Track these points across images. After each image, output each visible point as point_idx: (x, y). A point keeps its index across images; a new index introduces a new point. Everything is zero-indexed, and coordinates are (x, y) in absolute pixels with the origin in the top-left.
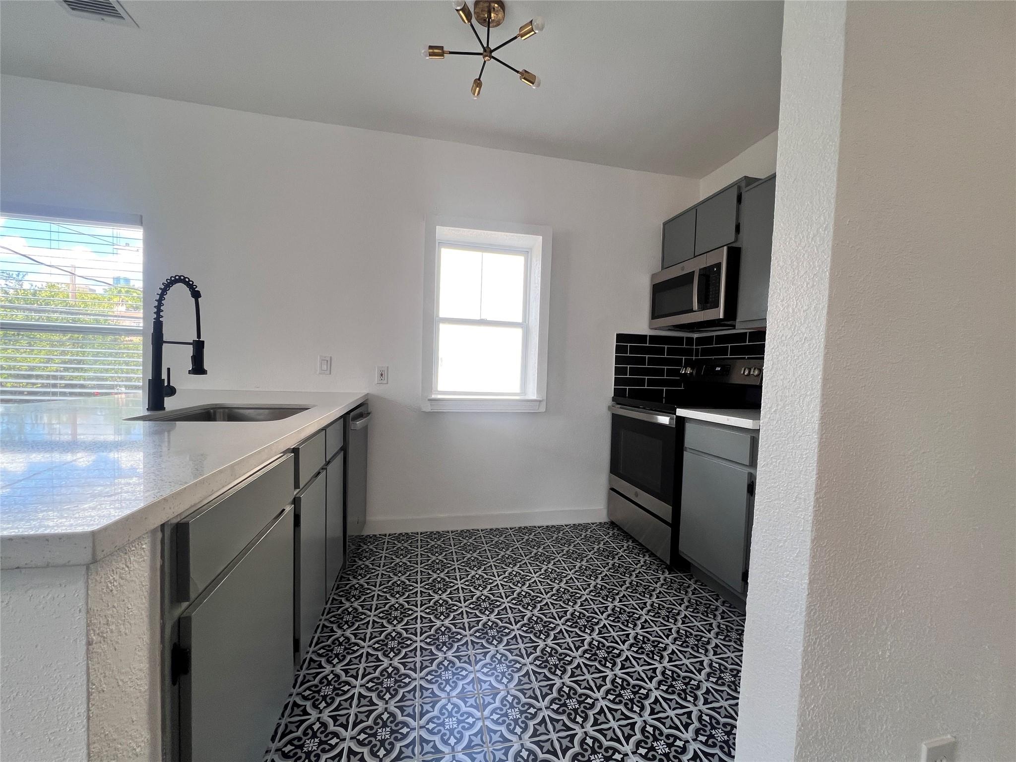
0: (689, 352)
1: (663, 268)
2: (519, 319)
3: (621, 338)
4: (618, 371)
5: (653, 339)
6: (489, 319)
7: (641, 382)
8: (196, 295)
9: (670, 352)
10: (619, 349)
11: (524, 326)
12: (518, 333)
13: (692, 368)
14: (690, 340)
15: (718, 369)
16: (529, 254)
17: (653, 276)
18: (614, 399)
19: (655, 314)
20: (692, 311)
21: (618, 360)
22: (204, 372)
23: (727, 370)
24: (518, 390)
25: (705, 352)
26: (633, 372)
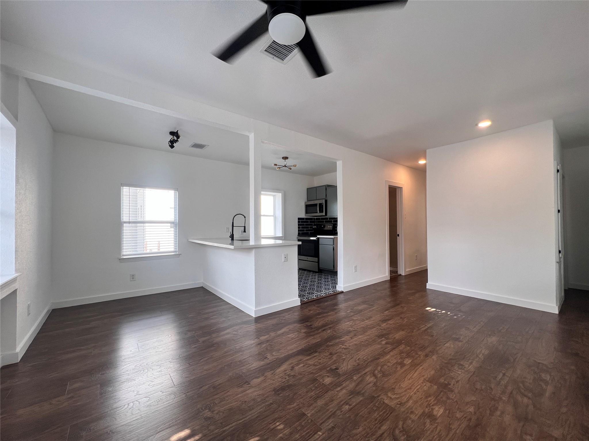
0: (314, 222)
1: (307, 201)
2: (273, 215)
3: (299, 219)
4: (299, 228)
5: (306, 219)
6: (265, 215)
7: (304, 230)
8: (245, 217)
9: (310, 222)
10: (299, 222)
11: (274, 216)
12: (272, 218)
13: (316, 226)
14: (314, 218)
15: (323, 226)
16: (275, 197)
17: (305, 203)
18: (298, 235)
19: (307, 212)
20: (317, 213)
21: (299, 225)
22: (246, 232)
23: (324, 226)
24: (273, 235)
25: (318, 222)
26: (302, 228)
